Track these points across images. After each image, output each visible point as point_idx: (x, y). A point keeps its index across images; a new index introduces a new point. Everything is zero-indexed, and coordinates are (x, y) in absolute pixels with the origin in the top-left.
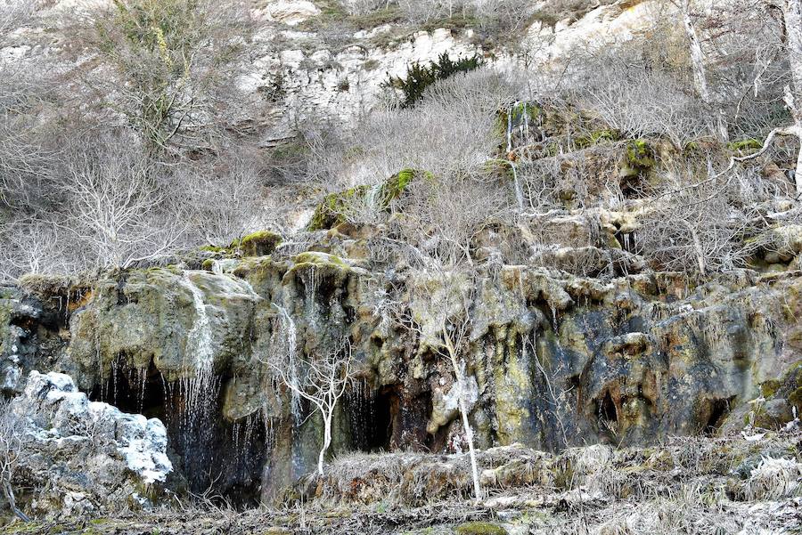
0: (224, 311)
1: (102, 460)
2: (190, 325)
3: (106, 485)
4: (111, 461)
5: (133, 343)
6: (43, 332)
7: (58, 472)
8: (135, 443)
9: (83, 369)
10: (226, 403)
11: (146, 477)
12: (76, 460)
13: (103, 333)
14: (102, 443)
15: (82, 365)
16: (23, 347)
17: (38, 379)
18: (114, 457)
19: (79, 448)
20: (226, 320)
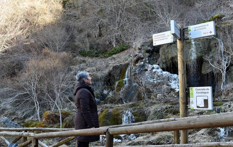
0: (200, 43)
1: (165, 86)
2: (190, 48)
3: (166, 92)
4: (167, 86)
5: (174, 55)
6: (155, 53)
7: (155, 89)
8: (173, 82)
10: (202, 69)
11: (176, 90)
12: (159, 86)
13: (167, 53)
14: (165, 82)
15: (163, 62)
16: (150, 58)
17: (150, 67)
18: (168, 85)
19: (160, 83)
20: (201, 46)
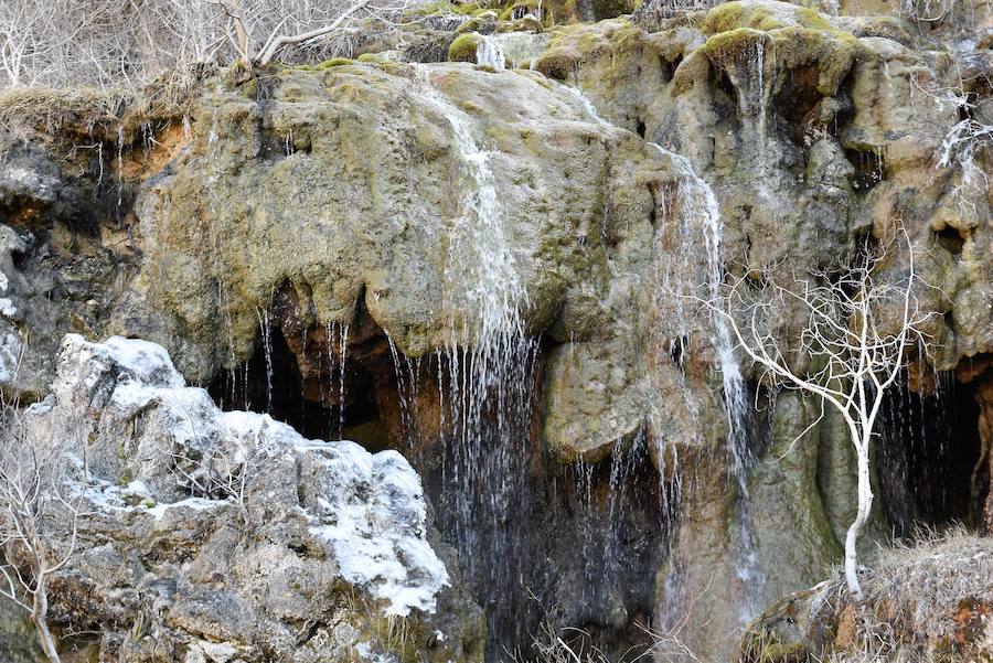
0: (535, 166)
1: (274, 560)
2: (449, 208)
3: (287, 622)
4: (294, 560)
5: (311, 258)
6: (60, 237)
7: (162, 590)
8: (350, 515)
9: (182, 329)
10: (554, 410)
11: (388, 602)
12: (207, 559)
13: (229, 234)
14: (268, 515)
15: (180, 319)
16: (22, 278)
17: (85, 356)
18: (302, 550)
19: (211, 530)
20: (542, 190)
